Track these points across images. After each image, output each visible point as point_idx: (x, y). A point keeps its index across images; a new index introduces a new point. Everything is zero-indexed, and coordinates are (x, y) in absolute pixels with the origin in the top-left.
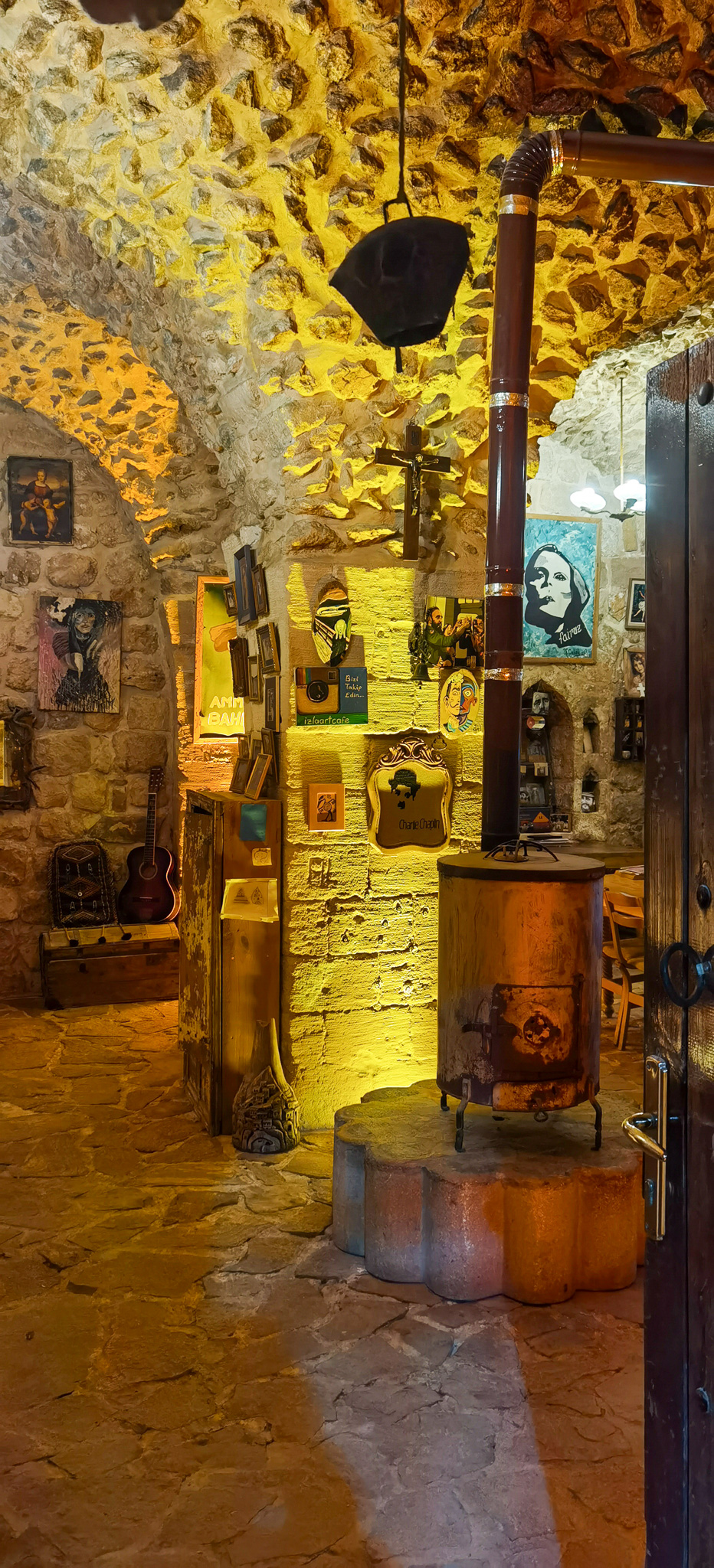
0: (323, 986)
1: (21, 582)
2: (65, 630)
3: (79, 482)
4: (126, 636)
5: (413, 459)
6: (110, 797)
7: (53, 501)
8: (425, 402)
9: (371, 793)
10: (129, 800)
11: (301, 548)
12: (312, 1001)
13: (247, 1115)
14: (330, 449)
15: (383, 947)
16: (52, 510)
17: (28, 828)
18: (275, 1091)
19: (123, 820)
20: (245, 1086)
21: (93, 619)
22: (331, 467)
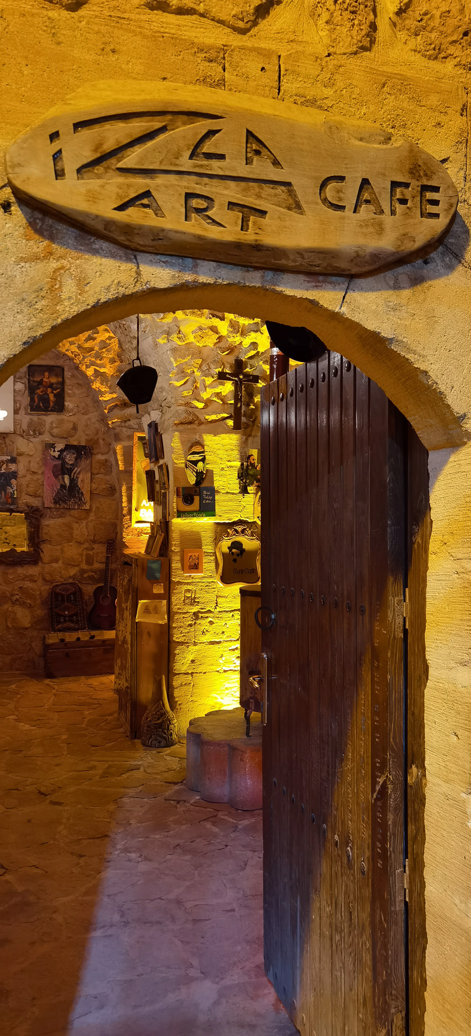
0: (191, 659)
1: (35, 436)
2: (59, 462)
3: (68, 378)
4: (94, 465)
5: (238, 377)
6: (84, 557)
7: (53, 389)
8: (244, 346)
9: (218, 554)
10: (95, 559)
11: (179, 424)
12: (185, 667)
13: (148, 727)
14: (194, 372)
15: (224, 638)
16: (53, 394)
17: (37, 575)
18: (164, 714)
19: (92, 571)
20: (148, 712)
21: (75, 456)
22: (195, 382)
